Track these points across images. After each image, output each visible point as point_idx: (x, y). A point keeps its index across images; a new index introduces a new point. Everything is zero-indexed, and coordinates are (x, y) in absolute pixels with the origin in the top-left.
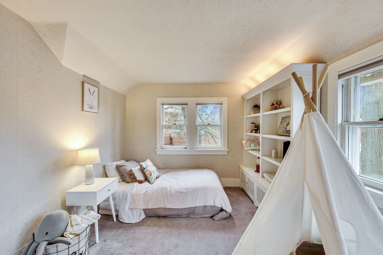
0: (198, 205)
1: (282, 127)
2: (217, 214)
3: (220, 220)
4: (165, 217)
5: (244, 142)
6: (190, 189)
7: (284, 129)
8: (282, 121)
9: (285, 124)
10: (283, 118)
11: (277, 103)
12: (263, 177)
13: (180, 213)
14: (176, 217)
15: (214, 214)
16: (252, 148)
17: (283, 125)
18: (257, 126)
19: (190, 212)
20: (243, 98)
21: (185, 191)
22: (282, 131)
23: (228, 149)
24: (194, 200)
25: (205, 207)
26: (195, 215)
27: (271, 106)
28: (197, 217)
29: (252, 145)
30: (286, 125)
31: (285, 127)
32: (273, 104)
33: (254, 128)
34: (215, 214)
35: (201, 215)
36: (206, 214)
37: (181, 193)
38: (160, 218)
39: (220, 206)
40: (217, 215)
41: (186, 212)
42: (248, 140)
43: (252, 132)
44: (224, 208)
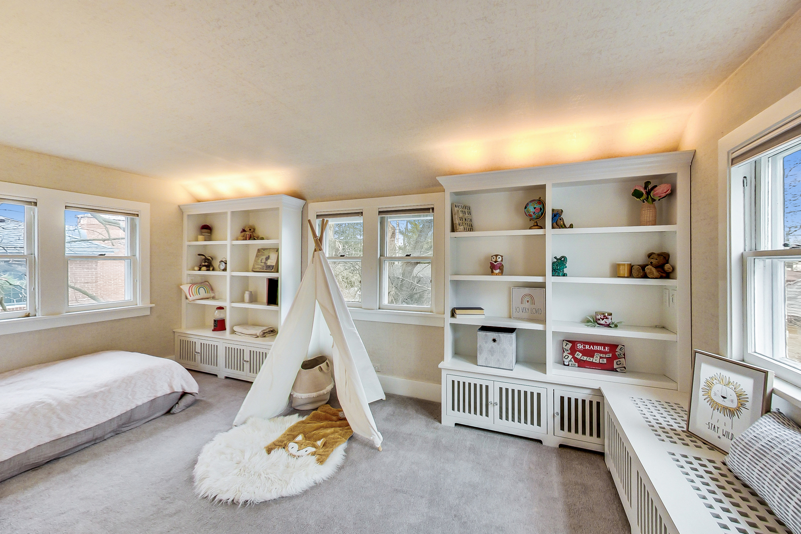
0: (140, 403)
1: (259, 261)
2: (177, 403)
3: (184, 410)
4: (56, 459)
5: (185, 288)
6: (115, 381)
7: (263, 264)
8: (259, 253)
9: (264, 257)
10: (259, 250)
11: (250, 230)
12: (233, 332)
13: (99, 433)
14: (87, 447)
15: (171, 407)
16: (201, 296)
17: (260, 259)
18: (208, 259)
19: (121, 423)
20: (181, 210)
21: (102, 389)
22: (260, 266)
23: (151, 303)
24: (130, 397)
25: (153, 401)
26: (132, 423)
27: (241, 232)
28: (137, 425)
29: (202, 290)
30: (266, 259)
31: (264, 261)
32: (244, 231)
33: (203, 264)
34: (174, 404)
35: (145, 418)
36: (155, 413)
37: (95, 396)
38: (37, 470)
39: (180, 390)
40: (177, 405)
41: (114, 426)
42: (193, 284)
43: (200, 270)
44: (188, 390)
